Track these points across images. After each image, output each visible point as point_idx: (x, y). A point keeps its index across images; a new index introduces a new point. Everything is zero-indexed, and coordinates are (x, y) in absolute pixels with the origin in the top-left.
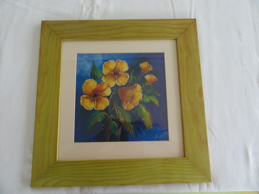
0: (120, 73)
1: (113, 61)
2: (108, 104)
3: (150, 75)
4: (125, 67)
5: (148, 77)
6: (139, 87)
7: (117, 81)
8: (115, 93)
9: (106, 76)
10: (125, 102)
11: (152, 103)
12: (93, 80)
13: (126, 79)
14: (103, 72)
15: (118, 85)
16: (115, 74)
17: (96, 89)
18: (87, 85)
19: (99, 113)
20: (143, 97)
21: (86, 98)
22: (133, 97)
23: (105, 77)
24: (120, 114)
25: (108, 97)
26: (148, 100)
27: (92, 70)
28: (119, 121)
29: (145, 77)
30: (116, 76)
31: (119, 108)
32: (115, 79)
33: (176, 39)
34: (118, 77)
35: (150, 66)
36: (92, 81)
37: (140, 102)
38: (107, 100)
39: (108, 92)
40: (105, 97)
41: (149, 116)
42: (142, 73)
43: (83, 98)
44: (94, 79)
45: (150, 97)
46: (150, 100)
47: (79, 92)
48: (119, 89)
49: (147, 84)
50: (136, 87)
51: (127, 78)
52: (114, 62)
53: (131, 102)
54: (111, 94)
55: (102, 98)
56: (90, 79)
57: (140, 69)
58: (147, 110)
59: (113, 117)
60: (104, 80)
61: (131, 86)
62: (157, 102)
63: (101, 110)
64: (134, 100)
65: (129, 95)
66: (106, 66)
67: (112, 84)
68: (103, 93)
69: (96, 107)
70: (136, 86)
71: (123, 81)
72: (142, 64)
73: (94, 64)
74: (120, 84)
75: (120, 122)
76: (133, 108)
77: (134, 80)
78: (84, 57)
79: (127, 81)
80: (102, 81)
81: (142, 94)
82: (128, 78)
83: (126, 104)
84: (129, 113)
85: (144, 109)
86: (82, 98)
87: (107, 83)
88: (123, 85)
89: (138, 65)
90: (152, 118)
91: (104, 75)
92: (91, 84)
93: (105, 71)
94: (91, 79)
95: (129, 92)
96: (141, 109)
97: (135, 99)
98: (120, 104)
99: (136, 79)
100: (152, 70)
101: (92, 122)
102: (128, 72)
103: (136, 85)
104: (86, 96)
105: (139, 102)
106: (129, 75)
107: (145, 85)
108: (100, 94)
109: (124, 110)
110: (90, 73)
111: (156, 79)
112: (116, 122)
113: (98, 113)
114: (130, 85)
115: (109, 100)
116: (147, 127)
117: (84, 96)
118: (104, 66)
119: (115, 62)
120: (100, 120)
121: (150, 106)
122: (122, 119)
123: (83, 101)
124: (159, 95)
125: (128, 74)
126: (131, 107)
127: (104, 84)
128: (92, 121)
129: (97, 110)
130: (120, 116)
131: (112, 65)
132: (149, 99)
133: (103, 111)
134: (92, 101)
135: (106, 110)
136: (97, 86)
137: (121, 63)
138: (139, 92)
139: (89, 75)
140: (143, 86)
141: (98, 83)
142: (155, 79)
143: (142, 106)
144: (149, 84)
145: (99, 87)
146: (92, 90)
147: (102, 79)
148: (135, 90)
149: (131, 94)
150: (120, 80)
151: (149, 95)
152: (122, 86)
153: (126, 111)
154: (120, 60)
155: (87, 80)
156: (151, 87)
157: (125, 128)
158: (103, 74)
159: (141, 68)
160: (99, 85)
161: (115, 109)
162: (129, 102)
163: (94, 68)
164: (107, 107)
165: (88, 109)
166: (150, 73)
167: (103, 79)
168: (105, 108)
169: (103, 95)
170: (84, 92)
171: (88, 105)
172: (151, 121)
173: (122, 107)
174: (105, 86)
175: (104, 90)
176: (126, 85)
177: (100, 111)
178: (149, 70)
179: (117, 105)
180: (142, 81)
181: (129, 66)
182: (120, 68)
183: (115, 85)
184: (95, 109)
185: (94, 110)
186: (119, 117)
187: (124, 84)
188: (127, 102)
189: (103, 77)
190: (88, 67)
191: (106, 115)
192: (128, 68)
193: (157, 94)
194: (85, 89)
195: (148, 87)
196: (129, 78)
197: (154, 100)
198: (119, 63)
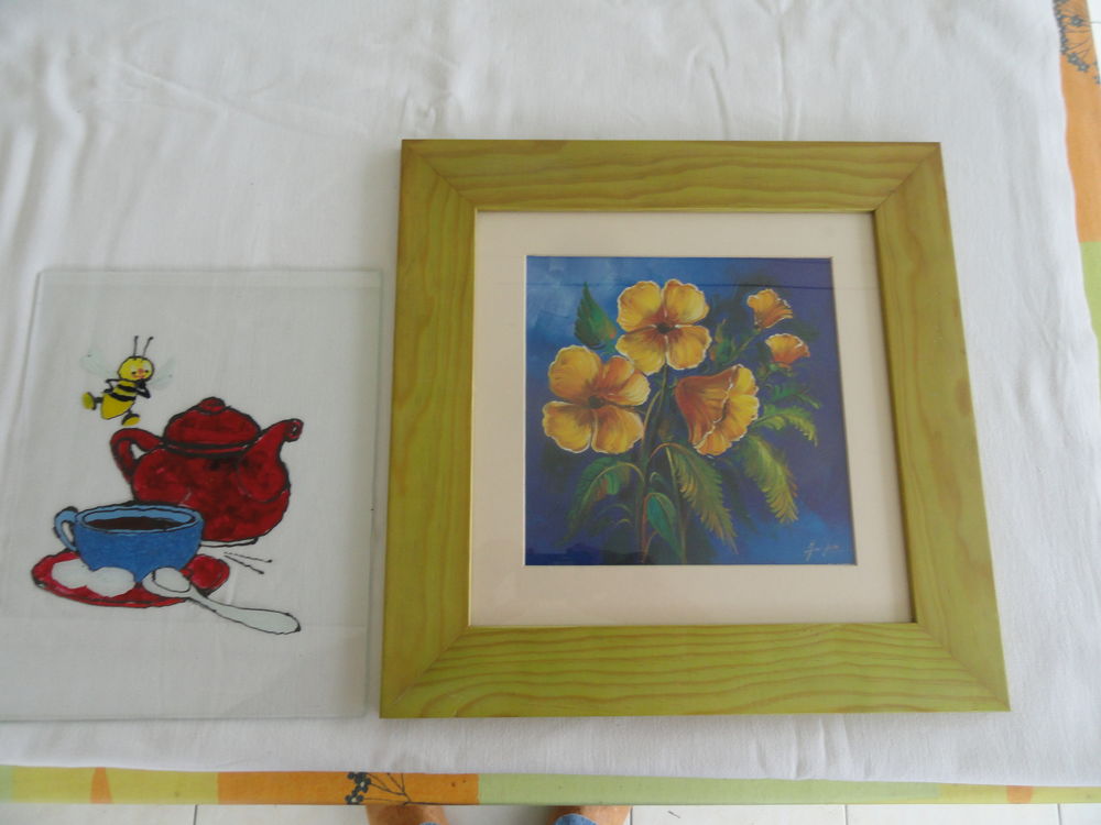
0: (677, 326)
1: (654, 283)
2: (641, 435)
3: (786, 336)
4: (695, 305)
5: (775, 342)
6: (746, 377)
7: (667, 354)
8: (661, 398)
9: (629, 336)
10: (697, 428)
11: (791, 431)
12: (584, 347)
13: (700, 346)
14: (618, 320)
15: (674, 367)
16: (662, 328)
17: (596, 380)
18: (563, 367)
19: (609, 465)
20: (761, 411)
21: (562, 410)
22: (726, 411)
23: (625, 339)
24: (683, 468)
25: (640, 410)
26: (777, 422)
27: (579, 314)
28: (681, 495)
29: (768, 342)
30: (666, 337)
31: (679, 447)
32: (663, 347)
33: (873, 213)
34: (673, 340)
35: (781, 304)
36: (583, 351)
37: (752, 429)
38: (637, 418)
39: (639, 392)
40: (628, 408)
41: (783, 479)
42: (757, 327)
43: (553, 410)
44: (590, 346)
45: (785, 412)
46: (787, 421)
47: (538, 391)
48: (675, 384)
49: (773, 367)
50: (735, 375)
51: (704, 343)
52: (658, 287)
53: (720, 427)
54: (650, 397)
55: (618, 412)
56: (573, 347)
57: (748, 313)
58: (775, 455)
59: (661, 479)
60: (623, 348)
61: (719, 371)
62: (810, 431)
63: (617, 453)
64: (729, 421)
65: (714, 403)
66: (631, 301)
67: (653, 363)
68: (621, 393)
69: (599, 445)
70: (736, 372)
71: (689, 353)
72: (756, 297)
73: (586, 293)
74: (681, 366)
75: (685, 496)
76: (728, 450)
77: (728, 351)
78: (553, 268)
79: (704, 356)
80: (618, 353)
81: (756, 399)
82: (707, 347)
83: (702, 436)
84: (714, 464)
85: (765, 454)
86: (549, 413)
87: (636, 361)
88: (690, 367)
89: (741, 299)
90: (795, 486)
91: (623, 332)
92: (580, 363)
93: (627, 319)
94: (577, 344)
95: (712, 395)
96: (756, 454)
97: (735, 419)
98: (682, 433)
99: (734, 349)
100: (790, 317)
101: (587, 496)
102: (707, 322)
103: (734, 367)
104: (562, 403)
105: (748, 427)
106: (712, 335)
107: (768, 369)
108: (612, 400)
109: (698, 454)
110: (574, 326)
111: (807, 348)
112: (670, 498)
113: (607, 465)
114: (714, 369)
115: (643, 421)
116: (778, 516)
117: (555, 403)
118: (623, 302)
119: (662, 286)
120: (612, 489)
121: (786, 443)
122: (690, 489)
123: (551, 421)
124: (816, 405)
125: (707, 332)
126: (721, 445)
127: (623, 361)
128: (585, 491)
129: (602, 455)
130: (685, 477)
131: (650, 297)
132: (784, 418)
133: (621, 457)
134: (582, 423)
135: (633, 455)
136: (601, 369)
137: (682, 292)
138: (748, 393)
139: (571, 330)
140: (762, 372)
141: (604, 360)
142: (803, 348)
143: (759, 443)
144: (781, 365)
145: (608, 373)
146: (583, 383)
147: (617, 347)
148: (731, 385)
149: (720, 401)
150: (679, 349)
151: (782, 404)
152: (687, 372)
153: (704, 457)
154: (679, 283)
155: (564, 349)
156: (789, 375)
157: (702, 519)
158: (619, 327)
159: (752, 309)
160: (607, 368)
161: (663, 449)
162: (714, 427)
163: (587, 306)
164: (637, 444)
165: (570, 450)
166: (783, 327)
167: (621, 347)
168: (631, 446)
169: (623, 403)
170: (552, 390)
171: (572, 436)
172: (793, 496)
173: (690, 445)
174: (629, 370)
175: (624, 385)
176: (702, 367)
177: (614, 458)
178: (779, 317)
179: (670, 438)
180: (757, 357)
181: (709, 301)
182: (680, 309)
183: (662, 370)
184: (597, 451)
185: (590, 456)
186: (678, 478)
187: (695, 366)
188: (705, 429)
189: (620, 339)
190: (568, 303)
191: (633, 471)
192: (707, 309)
193: (811, 402)
194: (557, 379)
195: (779, 377)
196: (712, 344)
197: (801, 421)
198: (675, 291)
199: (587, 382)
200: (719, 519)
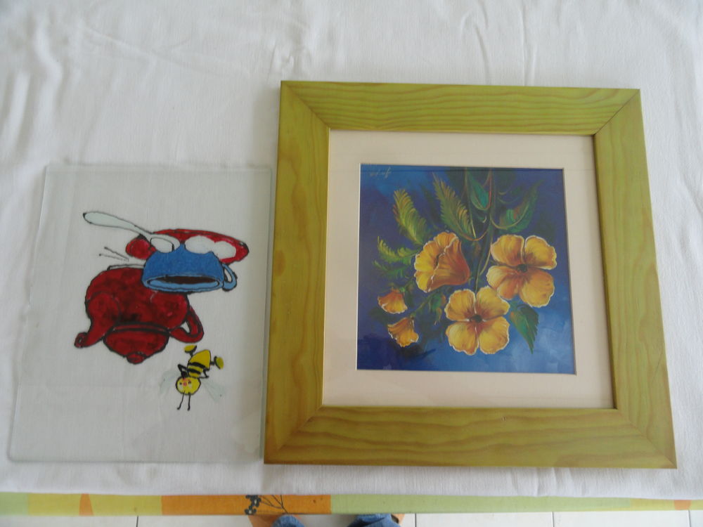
0: (468, 320)
1: (483, 352)
2: (492, 247)
3: (394, 311)
4: (456, 336)
5: (401, 307)
6: (422, 283)
7: (475, 300)
8: (479, 269)
9: (501, 313)
10: (456, 250)
11: (394, 246)
12: (531, 306)
13: (452, 306)
14: (509, 325)
15: (470, 291)
16: (478, 319)
17: (523, 283)
18: (544, 293)
19: (512, 228)
20: (413, 260)
21: (544, 264)
22: (436, 261)
23: (503, 312)
24: (465, 225)
25: (493, 263)
26: (402, 253)
27: (536, 330)
28: (467, 208)
29: (406, 307)
30: (476, 312)
31: (467, 238)
32: (478, 306)
34: (471, 310)
35: (394, 336)
36: (531, 303)
37: (419, 249)
38: (495, 257)
39: (493, 275)
40: (501, 264)
41: (401, 217)
42: (413, 318)
43: (551, 264)
44: (528, 306)
45: (397, 259)
46: (396, 253)
47: (562, 274)
48: (470, 280)
49: (404, 290)
50: (429, 285)
51: (450, 308)
52: (481, 349)
53: (441, 250)
54: (486, 271)
55: (507, 262)
56: (539, 306)
57: (418, 329)
58: (406, 231)
59: (481, 219)
60: (505, 305)
61: (440, 288)
62: (382, 247)
63: (508, 235)
64: (435, 255)
65: (444, 266)
66: (500, 339)
67: (484, 295)
68: (506, 274)
69: (520, 241)
70: (428, 287)
71: (460, 301)
72: (412, 341)
73: (531, 345)
74: (465, 292)
75: (464, 207)
76: (436, 236)
77: (433, 301)
78: (555, 365)
79: (450, 299)
80: (509, 302)
81: (416, 268)
82: (447, 305)
83: (452, 245)
84: (446, 226)
85: (412, 232)
86: (553, 262)
87: (496, 296)
88: (459, 291)
89: (424, 338)
90: (394, 211)
91: (506, 316)
92: (535, 294)
93: (502, 326)
94: (537, 308)
95: (445, 272)
96: (418, 233)
97: (432, 257)
98: (466, 247)
99: (429, 304)
100: (390, 326)
101: (527, 208)
102: (447, 323)
103: (429, 290)
104: (545, 268)
105: (422, 249)
106: (444, 314)
107: (407, 289)
108: (511, 270)
109: (456, 233)
110: (539, 322)
111: (379, 303)
112: (474, 207)
113: (515, 228)
114: (443, 290)
115: (491, 256)
116: (407, 194)
117: (549, 268)
118: (506, 338)
119: (479, 349)
120: (510, 213)
121: (398, 239)
122: (461, 212)
123: (551, 256)
124: (377, 263)
125: (447, 316)
126: (441, 239)
127: (505, 296)
128: (527, 212)
129: (518, 234)
130: (464, 219)
131: (487, 342)
132: (398, 255)
133: (505, 233)
134: (531, 255)
135: (497, 234)
136: (519, 290)
137: (464, 346)
138: (421, 273)
139: (541, 318)
140: (411, 287)
141: (517, 297)
142: (382, 303)
143: (415, 239)
144: (398, 291)
145: (515, 287)
146: (531, 281)
147: (509, 306)
148: (432, 278)
149: (440, 268)
150: (467, 304)
151: (399, 264)
152: (462, 288)
153: (451, 231)
154: (466, 352)
155: (545, 305)
156: (392, 284)
157: (454, 193)
158: (508, 320)
159: (415, 331)
160: (516, 291)
161: (478, 236)
162: (445, 250)
163: (531, 336)
164: (495, 240)
165: (538, 238)
166: (395, 318)
167: (507, 306)
168: (498, 239)
169: (504, 267)
170: (551, 277)
171: (537, 247)
172: (396, 206)
173: (461, 239)
174: (500, 289)
175: (504, 280)
176: (451, 291)
177: (509, 232)
178: (396, 326)
179: (473, 244)
180: (413, 297)
181: (446, 338)
182: (466, 332)
183: (478, 290)
184: (521, 237)
185: (525, 234)
186: (469, 219)
187: (456, 292)
188: (451, 249)
189: (508, 311)
190: (546, 339)
191: (498, 223)
192: (447, 332)
193: (380, 266)
194: (549, 285)
195: (400, 283)
196: (445, 307)
197: (387, 253)
198: (469, 346)
199: (529, 282)
200: (444, 194)
